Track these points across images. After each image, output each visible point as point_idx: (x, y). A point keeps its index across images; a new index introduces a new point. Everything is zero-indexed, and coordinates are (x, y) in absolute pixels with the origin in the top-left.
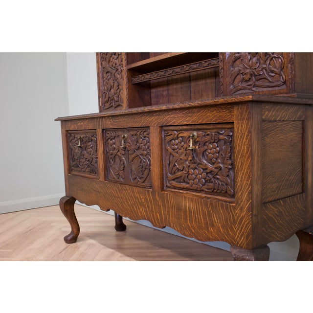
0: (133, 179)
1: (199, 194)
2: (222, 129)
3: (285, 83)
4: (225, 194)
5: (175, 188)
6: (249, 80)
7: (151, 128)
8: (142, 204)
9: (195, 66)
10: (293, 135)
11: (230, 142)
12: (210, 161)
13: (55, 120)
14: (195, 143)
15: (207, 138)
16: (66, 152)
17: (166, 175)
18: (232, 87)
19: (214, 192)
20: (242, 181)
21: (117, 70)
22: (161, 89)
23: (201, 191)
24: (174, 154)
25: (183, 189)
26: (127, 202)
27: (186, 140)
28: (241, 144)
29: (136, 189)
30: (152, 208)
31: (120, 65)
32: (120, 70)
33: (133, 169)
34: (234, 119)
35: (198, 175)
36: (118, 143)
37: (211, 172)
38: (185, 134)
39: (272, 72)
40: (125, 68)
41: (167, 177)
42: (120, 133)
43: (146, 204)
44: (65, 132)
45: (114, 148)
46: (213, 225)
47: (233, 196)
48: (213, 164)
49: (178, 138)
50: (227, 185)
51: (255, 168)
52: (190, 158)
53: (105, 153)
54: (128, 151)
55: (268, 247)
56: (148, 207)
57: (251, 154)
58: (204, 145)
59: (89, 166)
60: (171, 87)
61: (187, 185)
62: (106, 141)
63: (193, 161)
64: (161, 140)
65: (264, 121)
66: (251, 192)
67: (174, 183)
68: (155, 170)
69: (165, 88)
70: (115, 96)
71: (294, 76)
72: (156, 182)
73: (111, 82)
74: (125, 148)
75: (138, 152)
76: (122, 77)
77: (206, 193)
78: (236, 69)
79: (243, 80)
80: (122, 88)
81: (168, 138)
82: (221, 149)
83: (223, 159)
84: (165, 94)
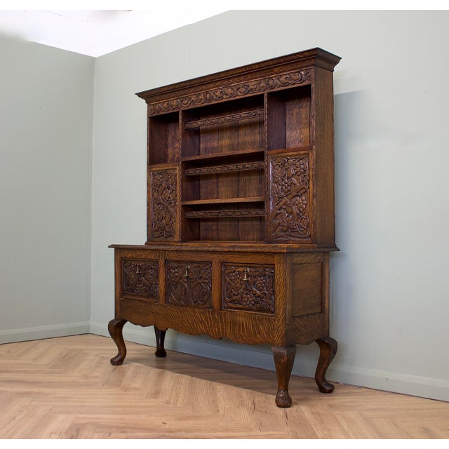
0: (194, 302)
1: (250, 312)
2: (267, 268)
3: (310, 236)
4: (268, 311)
5: (231, 308)
6: (286, 231)
7: (213, 263)
8: (202, 322)
9: (245, 213)
10: (315, 273)
11: (272, 276)
12: (258, 289)
13: (109, 247)
14: (248, 276)
15: (257, 273)
16: (119, 276)
17: (224, 298)
18: (274, 234)
19: (261, 310)
20: (279, 301)
21: (170, 203)
22: (211, 223)
23: (251, 310)
24: (231, 282)
25: (238, 309)
26: (188, 321)
27: (241, 274)
28: (279, 279)
29: (197, 310)
30: (211, 325)
31: (173, 200)
32: (173, 204)
33: (195, 294)
34: (275, 262)
35: (249, 298)
36: (181, 273)
37: (259, 296)
38: (241, 269)
39: (302, 227)
40: (179, 204)
41: (225, 300)
42: (183, 264)
43: (206, 322)
44: (119, 259)
45: (176, 276)
46: (259, 333)
47: (273, 312)
48: (260, 291)
49: (235, 272)
50: (269, 305)
51: (288, 294)
52: (243, 287)
53: (167, 280)
54: (191, 279)
55: (296, 347)
56: (208, 324)
57: (286, 285)
58: (255, 277)
59: (146, 291)
60: (220, 223)
61: (241, 306)
62: (168, 270)
63: (246, 289)
64: (221, 272)
65: (293, 264)
66: (285, 309)
67: (230, 304)
68: (215, 295)
69: (215, 223)
70: (166, 227)
71: (316, 233)
72: (216, 304)
73: (163, 213)
74: (188, 277)
75: (200, 281)
76: (176, 211)
77: (255, 311)
78: (277, 221)
79: (282, 230)
80: (175, 221)
81: (227, 271)
82: (266, 281)
83: (267, 288)
84: (214, 228)
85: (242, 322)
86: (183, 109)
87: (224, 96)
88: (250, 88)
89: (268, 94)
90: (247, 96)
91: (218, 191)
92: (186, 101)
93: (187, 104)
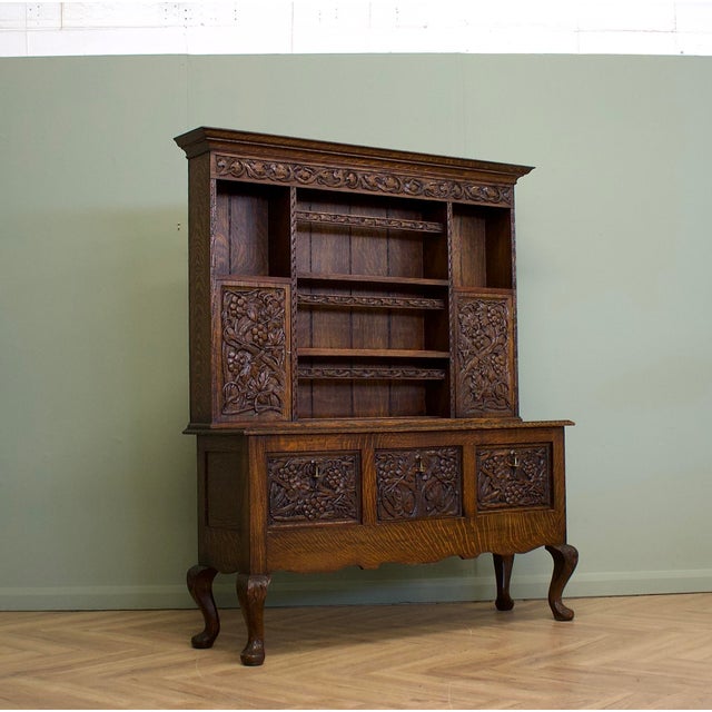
1: (517, 509)
3: (510, 408)
5: (489, 509)
7: (465, 447)
19: (530, 504)
21: (270, 351)
23: (519, 506)
24: (490, 473)
25: (501, 508)
30: (464, 539)
31: (276, 345)
34: (553, 439)
37: (528, 486)
38: (502, 453)
39: (500, 395)
43: (455, 537)
48: (529, 479)
49: (493, 457)
52: (508, 476)
56: (459, 539)
58: (522, 462)
61: (504, 504)
63: (510, 479)
67: (488, 504)
76: (281, 365)
77: (524, 506)
79: (475, 399)
80: (282, 385)
81: (483, 458)
85: (512, 525)
86: (297, 184)
87: (382, 187)
88: (425, 187)
89: (453, 204)
90: (420, 197)
92: (306, 174)
93: (307, 178)
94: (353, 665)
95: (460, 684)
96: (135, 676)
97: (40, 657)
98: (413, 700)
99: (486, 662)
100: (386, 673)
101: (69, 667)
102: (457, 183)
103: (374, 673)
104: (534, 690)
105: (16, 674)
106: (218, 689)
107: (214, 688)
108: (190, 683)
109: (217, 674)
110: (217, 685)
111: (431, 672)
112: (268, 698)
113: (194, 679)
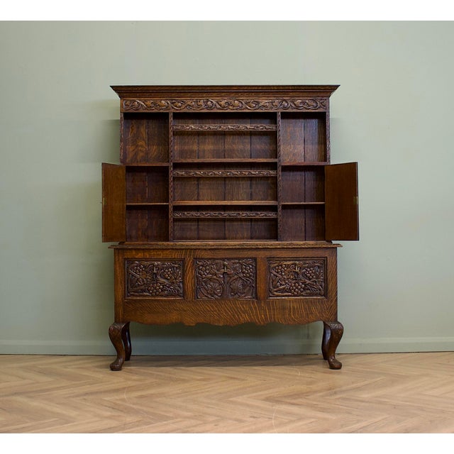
1: (299, 298)
2: (317, 260)
4: (319, 295)
5: (277, 296)
8: (245, 312)
11: (322, 267)
12: (308, 278)
17: (269, 289)
19: (311, 295)
20: (332, 286)
23: (300, 296)
24: (277, 274)
25: (285, 296)
28: (332, 268)
29: (238, 302)
30: (257, 313)
34: (327, 256)
35: (298, 287)
37: (308, 284)
38: (288, 263)
43: (249, 312)
44: (122, 260)
46: (311, 313)
47: (324, 295)
48: (310, 279)
49: (282, 265)
50: (320, 290)
52: (292, 277)
53: (196, 277)
56: (253, 313)
58: (304, 269)
59: (164, 290)
61: (289, 294)
62: (196, 268)
63: (294, 279)
67: (276, 293)
68: (261, 287)
69: (194, 223)
72: (262, 295)
81: (273, 265)
83: (317, 276)
84: (193, 228)
85: (293, 307)
86: (173, 111)
87: (231, 107)
88: (261, 104)
89: (281, 113)
90: (258, 111)
91: (198, 194)
92: (180, 104)
93: (180, 107)
94: (220, 393)
95: (283, 407)
96: (85, 397)
97: (33, 383)
98: (251, 417)
99: (303, 393)
100: (240, 399)
101: (48, 390)
102: (284, 100)
103: (231, 399)
104: (329, 412)
105: (16, 394)
106: (134, 406)
107: (131, 405)
108: (118, 402)
109: (136, 397)
110: (134, 404)
111: (267, 399)
112: (163, 413)
113: (120, 400)
